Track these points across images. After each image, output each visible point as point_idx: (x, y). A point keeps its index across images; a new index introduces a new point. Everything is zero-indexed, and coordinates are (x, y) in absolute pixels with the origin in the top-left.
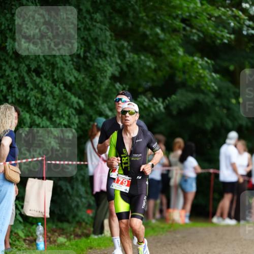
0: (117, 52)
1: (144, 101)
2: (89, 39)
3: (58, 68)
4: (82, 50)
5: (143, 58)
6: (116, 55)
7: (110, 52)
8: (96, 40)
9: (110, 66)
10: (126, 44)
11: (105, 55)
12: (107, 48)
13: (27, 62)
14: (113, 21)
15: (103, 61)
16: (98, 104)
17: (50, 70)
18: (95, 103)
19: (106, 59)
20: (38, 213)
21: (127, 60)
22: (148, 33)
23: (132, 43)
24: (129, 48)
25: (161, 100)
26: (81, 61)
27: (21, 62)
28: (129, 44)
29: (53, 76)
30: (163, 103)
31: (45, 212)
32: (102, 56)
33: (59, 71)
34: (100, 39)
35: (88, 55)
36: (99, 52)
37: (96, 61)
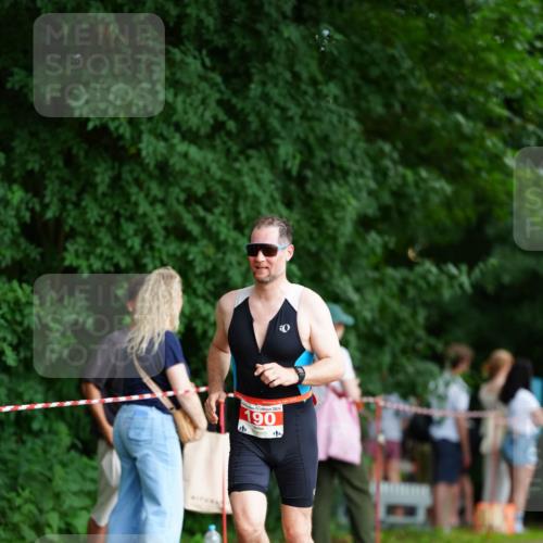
0: (369, 165)
1: (429, 271)
2: (312, 140)
3: (246, 198)
4: (297, 162)
5: (424, 173)
6: (368, 173)
7: (354, 167)
8: (324, 140)
9: (355, 197)
10: (387, 148)
11: (345, 173)
12: (349, 157)
13: (185, 184)
14: (363, 104)
15: (340, 186)
16: (331, 275)
17: (231, 201)
18: (325, 275)
19: (347, 183)
20: (209, 503)
21: (390, 181)
22: (437, 123)
23: (399, 145)
24: (396, 155)
25: (464, 268)
26: (293, 187)
27: (170, 185)
28: (394, 147)
29: (236, 214)
30: (469, 274)
31: (223, 502)
32: (339, 174)
33: (248, 205)
34: (334, 138)
35: (309, 173)
36: (333, 166)
37: (323, 186)
